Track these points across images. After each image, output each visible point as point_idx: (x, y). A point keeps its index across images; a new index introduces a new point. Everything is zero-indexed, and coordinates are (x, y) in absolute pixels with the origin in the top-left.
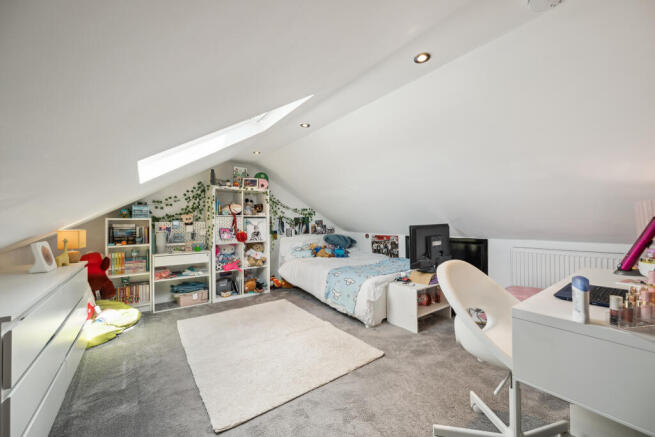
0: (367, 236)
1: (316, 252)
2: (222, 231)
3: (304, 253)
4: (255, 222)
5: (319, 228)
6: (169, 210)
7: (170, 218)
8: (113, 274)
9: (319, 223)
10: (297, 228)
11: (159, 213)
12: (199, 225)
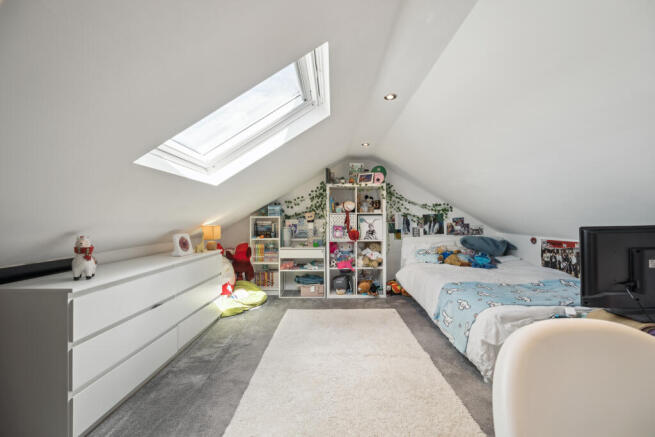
0: (534, 241)
1: (444, 256)
2: (336, 228)
3: (428, 258)
4: (369, 219)
5: (458, 228)
6: (297, 209)
7: (297, 215)
8: (256, 261)
9: (459, 221)
10: (427, 227)
11: (290, 212)
12: (319, 222)
